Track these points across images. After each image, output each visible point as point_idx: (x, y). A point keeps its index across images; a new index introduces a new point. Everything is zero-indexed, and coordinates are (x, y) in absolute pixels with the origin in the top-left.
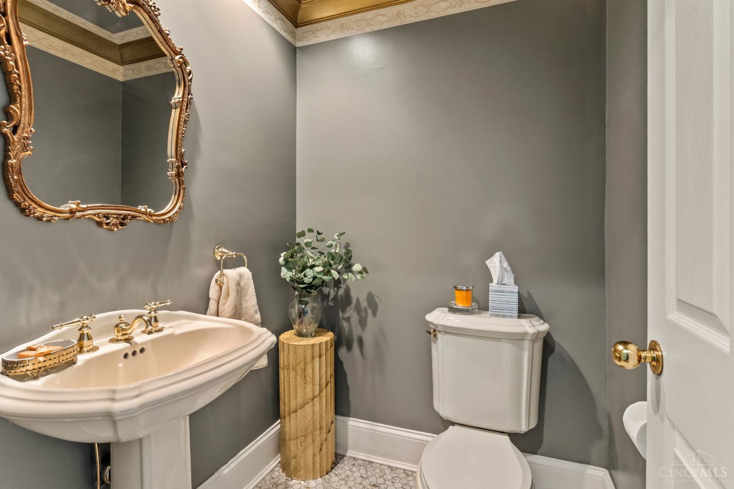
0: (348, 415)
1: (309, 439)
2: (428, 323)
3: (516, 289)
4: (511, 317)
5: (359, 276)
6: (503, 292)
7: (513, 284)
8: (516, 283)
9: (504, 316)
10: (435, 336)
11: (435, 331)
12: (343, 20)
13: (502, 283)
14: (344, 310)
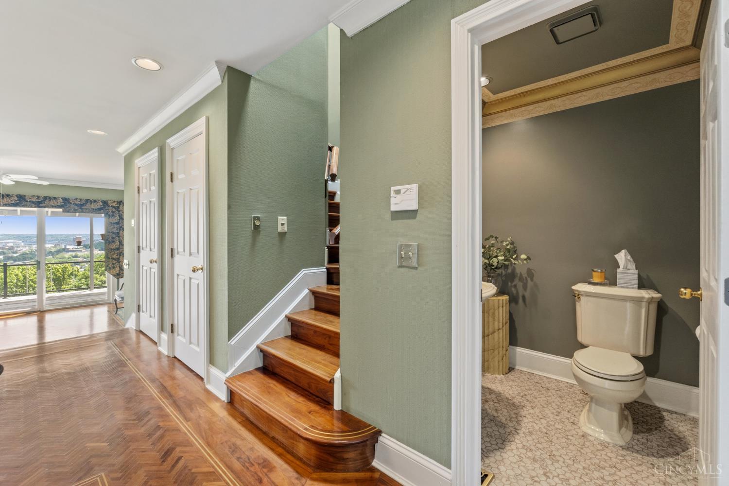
0: (516, 345)
1: (496, 352)
2: (573, 290)
3: (637, 272)
4: (633, 288)
5: (525, 262)
6: (627, 273)
7: (635, 269)
8: (636, 269)
9: (627, 288)
10: (579, 298)
11: (578, 295)
12: (512, 111)
13: (626, 267)
14: (512, 281)
